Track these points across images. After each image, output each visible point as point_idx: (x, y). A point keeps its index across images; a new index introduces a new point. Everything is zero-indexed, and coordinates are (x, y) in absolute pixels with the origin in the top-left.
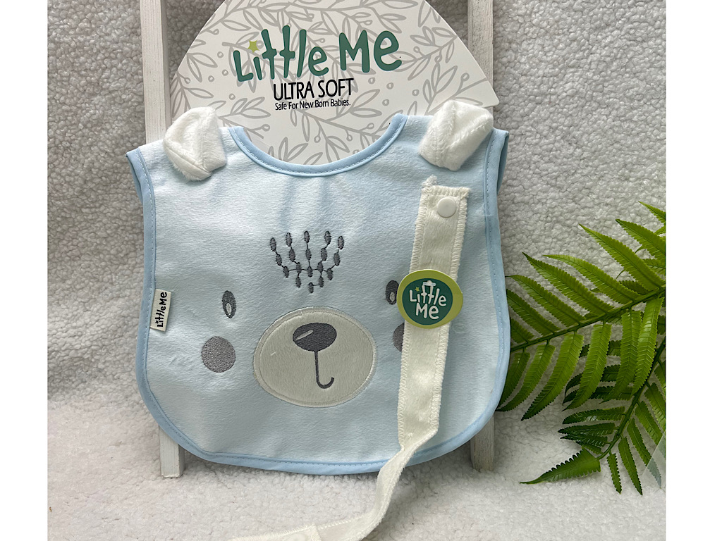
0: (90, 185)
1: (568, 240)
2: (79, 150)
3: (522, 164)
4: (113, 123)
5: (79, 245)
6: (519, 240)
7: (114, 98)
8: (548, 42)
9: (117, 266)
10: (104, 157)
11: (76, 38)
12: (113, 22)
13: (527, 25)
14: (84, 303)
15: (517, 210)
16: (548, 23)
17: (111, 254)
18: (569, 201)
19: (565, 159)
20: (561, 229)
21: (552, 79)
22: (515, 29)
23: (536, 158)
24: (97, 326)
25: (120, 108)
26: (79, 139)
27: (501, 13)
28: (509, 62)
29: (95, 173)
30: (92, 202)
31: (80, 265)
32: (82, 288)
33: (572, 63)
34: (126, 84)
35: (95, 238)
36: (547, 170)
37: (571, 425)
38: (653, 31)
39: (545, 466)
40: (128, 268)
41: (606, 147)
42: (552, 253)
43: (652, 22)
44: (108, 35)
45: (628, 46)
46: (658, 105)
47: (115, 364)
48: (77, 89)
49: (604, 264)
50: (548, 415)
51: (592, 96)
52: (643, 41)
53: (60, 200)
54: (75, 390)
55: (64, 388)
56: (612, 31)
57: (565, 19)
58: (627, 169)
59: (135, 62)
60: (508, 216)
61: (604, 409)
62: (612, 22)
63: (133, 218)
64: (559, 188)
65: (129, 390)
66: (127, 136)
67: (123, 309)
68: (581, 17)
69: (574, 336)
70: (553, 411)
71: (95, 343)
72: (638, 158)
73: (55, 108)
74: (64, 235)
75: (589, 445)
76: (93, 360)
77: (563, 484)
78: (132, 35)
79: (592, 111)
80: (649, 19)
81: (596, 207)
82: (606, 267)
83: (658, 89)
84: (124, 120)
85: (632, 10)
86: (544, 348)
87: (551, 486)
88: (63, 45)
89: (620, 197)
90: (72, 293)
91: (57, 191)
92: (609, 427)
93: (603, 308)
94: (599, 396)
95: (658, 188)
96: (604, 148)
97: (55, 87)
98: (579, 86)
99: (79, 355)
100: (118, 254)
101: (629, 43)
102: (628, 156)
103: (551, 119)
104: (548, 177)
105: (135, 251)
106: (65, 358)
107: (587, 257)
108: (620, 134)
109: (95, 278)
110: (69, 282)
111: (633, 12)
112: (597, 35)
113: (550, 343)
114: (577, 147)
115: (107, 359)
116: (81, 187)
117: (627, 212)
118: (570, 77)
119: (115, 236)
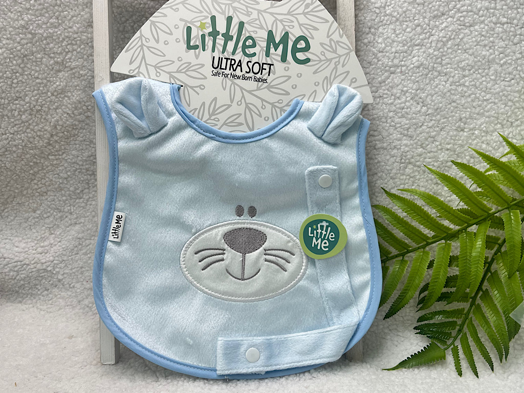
0: (56, 138)
1: (418, 177)
2: (48, 111)
3: (381, 119)
4: (73, 92)
5: (47, 184)
6: (380, 177)
7: (74, 74)
8: (398, 27)
9: (74, 200)
10: (66, 117)
11: (47, 30)
12: (75, 18)
13: (383, 14)
14: (50, 228)
15: (378, 154)
16: (398, 14)
17: (70, 191)
18: (418, 147)
19: (414, 115)
20: (413, 169)
21: (402, 54)
22: (373, 18)
23: (391, 114)
24: (59, 246)
25: (79, 81)
26: (48, 103)
27: (362, 6)
28: (369, 42)
29: (59, 129)
30: (57, 151)
31: (47, 199)
32: (48, 217)
33: (417, 42)
34: (83, 63)
35: (59, 178)
36: (400, 123)
37: (423, 323)
38: (478, 19)
39: (403, 356)
40: (83, 202)
41: (446, 106)
42: (406, 187)
43: (477, 12)
44: (71, 27)
45: (459, 29)
46: (484, 74)
47: (71, 276)
48: (47, 67)
49: (447, 195)
50: (406, 316)
51: (434, 67)
52: (471, 26)
53: (32, 150)
54: (40, 296)
55: (32, 295)
56: (446, 19)
57: (411, 10)
58: (462, 122)
59: (90, 47)
60: (371, 159)
61: (448, 310)
62: (446, 12)
63: (88, 162)
64: (410, 137)
65: (82, 296)
66: (83, 101)
67: (79, 233)
68: (423, 9)
69: (423, 252)
70: (409, 313)
71: (57, 258)
72: (470, 114)
73: (31, 81)
74: (35, 176)
75: (437, 338)
76: (54, 272)
77: (416, 370)
78: (88, 27)
79: (434, 78)
80: (475, 10)
81: (439, 152)
82: (448, 198)
83: (483, 62)
84: (81, 90)
85: (461, 3)
86: (400, 262)
87: (406, 371)
88: (38, 35)
89: (457, 143)
90: (41, 220)
91: (31, 143)
92: (453, 324)
93: (444, 230)
94: (444, 299)
95: (486, 136)
96: (444, 107)
97: (31, 66)
98: (423, 59)
99: (44, 267)
100: (75, 190)
101: (460, 27)
102: (462, 112)
103: (403, 85)
104: (401, 129)
105: (88, 188)
106: (33, 270)
107: (433, 190)
108: (456, 96)
109: (58, 209)
110: (38, 212)
111: (462, 4)
112: (436, 21)
113: (406, 258)
114: (423, 106)
115: (65, 271)
116: (49, 140)
117: (463, 155)
118: (417, 52)
119: (74, 177)
